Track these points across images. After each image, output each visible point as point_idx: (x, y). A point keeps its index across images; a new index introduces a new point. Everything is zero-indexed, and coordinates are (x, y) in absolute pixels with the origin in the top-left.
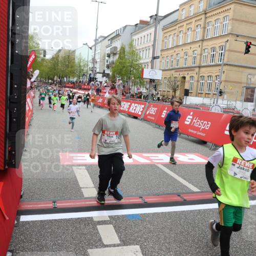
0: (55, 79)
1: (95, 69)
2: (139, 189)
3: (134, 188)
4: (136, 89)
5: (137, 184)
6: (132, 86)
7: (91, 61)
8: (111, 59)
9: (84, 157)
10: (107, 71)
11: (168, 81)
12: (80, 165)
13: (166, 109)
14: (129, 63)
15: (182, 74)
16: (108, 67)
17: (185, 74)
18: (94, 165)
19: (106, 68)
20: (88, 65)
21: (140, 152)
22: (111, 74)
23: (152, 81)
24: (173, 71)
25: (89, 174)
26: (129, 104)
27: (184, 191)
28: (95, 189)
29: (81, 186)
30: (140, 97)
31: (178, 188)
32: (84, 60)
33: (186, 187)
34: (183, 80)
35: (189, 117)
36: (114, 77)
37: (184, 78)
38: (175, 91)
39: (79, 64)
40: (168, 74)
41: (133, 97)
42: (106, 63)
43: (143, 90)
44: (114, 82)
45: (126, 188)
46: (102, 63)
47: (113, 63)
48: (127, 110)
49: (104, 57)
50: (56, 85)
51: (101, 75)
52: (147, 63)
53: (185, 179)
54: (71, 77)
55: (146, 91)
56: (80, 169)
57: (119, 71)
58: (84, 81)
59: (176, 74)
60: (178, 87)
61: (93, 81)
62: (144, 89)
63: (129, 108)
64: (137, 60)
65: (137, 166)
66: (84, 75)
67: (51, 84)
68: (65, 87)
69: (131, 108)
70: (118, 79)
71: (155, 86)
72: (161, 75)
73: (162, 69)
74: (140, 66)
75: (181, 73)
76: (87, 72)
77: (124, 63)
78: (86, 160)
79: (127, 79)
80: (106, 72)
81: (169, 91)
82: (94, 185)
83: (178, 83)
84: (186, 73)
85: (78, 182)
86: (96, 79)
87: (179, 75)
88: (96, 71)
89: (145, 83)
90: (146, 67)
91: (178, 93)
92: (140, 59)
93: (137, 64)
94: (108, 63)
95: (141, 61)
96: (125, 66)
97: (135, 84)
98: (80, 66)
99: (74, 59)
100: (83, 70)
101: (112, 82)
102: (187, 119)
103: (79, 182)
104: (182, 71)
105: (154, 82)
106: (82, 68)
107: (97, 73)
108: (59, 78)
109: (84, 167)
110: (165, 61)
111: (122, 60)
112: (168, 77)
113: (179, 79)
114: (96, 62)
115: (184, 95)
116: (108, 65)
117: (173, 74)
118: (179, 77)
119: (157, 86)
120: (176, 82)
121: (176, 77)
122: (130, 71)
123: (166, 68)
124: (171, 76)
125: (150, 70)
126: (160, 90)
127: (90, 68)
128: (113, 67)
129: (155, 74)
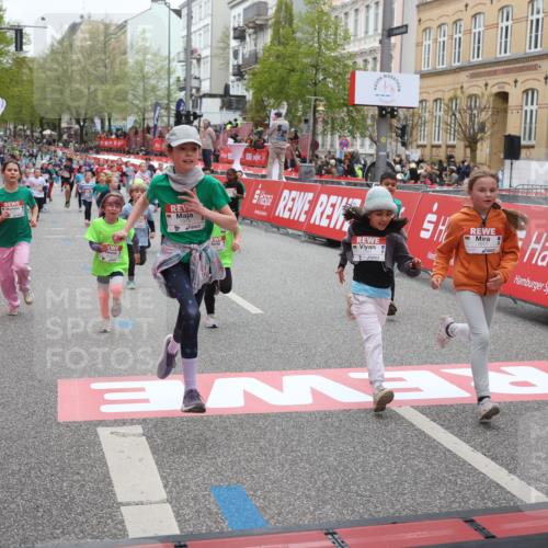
0: (64, 125)
1: (195, 83)
2: (325, 502)
3: (308, 497)
4: (337, 142)
5: (319, 483)
6: (324, 133)
7: (182, 57)
8: (249, 46)
9: (142, 390)
10: (237, 90)
11: (446, 112)
12: (123, 422)
13: (435, 207)
14: (307, 55)
15: (495, 84)
16: (239, 73)
17: (503, 82)
18: (173, 418)
19: (232, 78)
20: (169, 73)
21: (341, 366)
22: (249, 96)
23: (386, 113)
24: (463, 77)
25: (155, 451)
26: (310, 196)
27: (490, 504)
28: (169, 506)
29: (120, 499)
30: (350, 172)
31: (468, 494)
32: (155, 55)
33: (498, 486)
34: (500, 105)
36: (261, 107)
37: (503, 96)
38: (472, 143)
39: (142, 70)
40: (445, 87)
41: (329, 172)
42: (232, 62)
43: (364, 148)
44: (261, 123)
45: (281, 499)
46: (220, 62)
47: (255, 58)
48: (303, 218)
49: (225, 39)
50: (66, 145)
51: (218, 102)
52: (372, 51)
53: (494, 459)
54: (114, 116)
55: (373, 151)
56: (124, 435)
57: (275, 85)
58: (159, 124)
59: (476, 87)
60: (482, 128)
62: (367, 141)
63: (309, 213)
64: (335, 42)
65: (327, 415)
66: (157, 105)
67: (49, 143)
68: (99, 150)
69: (318, 210)
70: (273, 112)
71: (404, 129)
72: (417, 91)
73: (425, 69)
74: (350, 63)
75: (492, 81)
76: (169, 95)
77: (293, 56)
78: (146, 401)
79: (305, 113)
80: (232, 92)
81: (453, 147)
82: (169, 493)
83: (484, 116)
84: (509, 78)
85: (110, 484)
86: (196, 116)
87: (484, 88)
88: (198, 90)
89: (369, 122)
90: (370, 66)
91: (484, 150)
92: (346, 38)
93: (337, 59)
94: (241, 62)
95: (351, 48)
96: (298, 67)
97: (333, 125)
98: (144, 78)
99: (125, 53)
100: (154, 89)
101: (256, 126)
103: (115, 483)
104: (495, 73)
105: (393, 116)
106: (153, 82)
107: (205, 96)
108: (78, 122)
109: (139, 429)
110: (436, 41)
111: (285, 45)
112: (447, 96)
113: (484, 102)
114: (199, 60)
115: (506, 157)
116: (239, 66)
117: (465, 86)
118: (486, 93)
119: (408, 129)
120: (475, 112)
121: (476, 96)
122: (315, 84)
123: (440, 67)
124: (459, 92)
125: (379, 74)
126: (421, 143)
127: (178, 80)
128: (254, 74)
129: (396, 88)
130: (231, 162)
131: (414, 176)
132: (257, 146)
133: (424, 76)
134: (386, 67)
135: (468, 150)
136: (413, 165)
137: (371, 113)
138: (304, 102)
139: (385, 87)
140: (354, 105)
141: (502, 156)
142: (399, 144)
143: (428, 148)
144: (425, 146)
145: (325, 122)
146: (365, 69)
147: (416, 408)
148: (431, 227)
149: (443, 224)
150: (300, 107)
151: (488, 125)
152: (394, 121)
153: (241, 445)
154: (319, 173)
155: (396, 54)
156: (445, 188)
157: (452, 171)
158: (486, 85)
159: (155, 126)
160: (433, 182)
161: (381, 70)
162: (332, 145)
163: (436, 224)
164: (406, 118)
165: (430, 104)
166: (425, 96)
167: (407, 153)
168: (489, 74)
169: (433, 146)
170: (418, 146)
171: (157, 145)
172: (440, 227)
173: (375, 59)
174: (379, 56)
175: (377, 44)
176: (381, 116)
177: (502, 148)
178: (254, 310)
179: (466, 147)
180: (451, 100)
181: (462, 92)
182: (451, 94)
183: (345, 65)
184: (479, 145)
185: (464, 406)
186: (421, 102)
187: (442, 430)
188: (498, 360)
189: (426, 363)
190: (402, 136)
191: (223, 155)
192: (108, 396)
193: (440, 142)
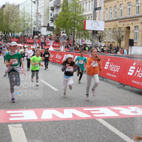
1: (39, 23)
4: (80, 41)
6: (77, 38)
8: (55, 13)
9: (22, 113)
10: (51, 25)
11: (112, 32)
12: (16, 123)
14: (72, 15)
15: (126, 24)
16: (52, 20)
18: (31, 122)
19: (50, 21)
20: (32, 19)
21: (81, 106)
22: (55, 27)
23: (95, 32)
24: (117, 22)
25: (25, 132)
30: (85, 49)
32: (28, 14)
34: (128, 30)
35: (132, 67)
36: (58, 30)
37: (129, 28)
38: (120, 41)
39: (24, 19)
40: (112, 25)
41: (78, 49)
42: (50, 17)
43: (88, 42)
44: (58, 35)
46: (46, 17)
47: (57, 16)
49: (48, 10)
51: (46, 28)
52: (91, 14)
54: (15, 32)
55: (91, 43)
56: (16, 127)
57: (62, 24)
58: (28, 35)
59: (121, 25)
60: (122, 37)
61: (37, 35)
62: (89, 40)
64: (80, 12)
65: (77, 121)
66: (28, 29)
70: (62, 32)
71: (100, 37)
72: (104, 26)
73: (106, 20)
74: (84, 18)
76: (31, 26)
77: (68, 15)
78: (23, 117)
79: (71, 32)
81: (114, 42)
83: (123, 34)
84: (130, 23)
86: (39, 32)
87: (123, 25)
88: (40, 25)
89: (90, 35)
90: (90, 19)
91: (123, 44)
92: (83, 11)
93: (81, 17)
94: (53, 17)
95: (85, 13)
96: (69, 19)
97: (79, 36)
98: (24, 21)
99: (19, 14)
100: (27, 24)
102: (130, 70)
104: (126, 21)
105: (97, 33)
106: (27, 22)
107: (42, 27)
108: (4, 34)
109: (21, 125)
110: (109, 12)
111: (65, 12)
112: (112, 28)
113: (123, 29)
114: (40, 16)
115: (129, 46)
116: (52, 18)
117: (118, 25)
118: (124, 27)
119: (101, 37)
120: (121, 32)
121: (121, 28)
122: (74, 24)
123: (110, 19)
124: (116, 27)
125: (93, 21)
126: (105, 41)
127: (34, 22)
128: (56, 21)
129: (98, 25)
130: (49, 46)
131: (103, 51)
132: (57, 41)
133: (106, 22)
134: (95, 19)
135: (119, 43)
136: (102, 48)
137: (90, 32)
138: (71, 29)
139: (94, 25)
140: (85, 30)
141: (128, 45)
142: (99, 41)
143: (107, 42)
144: (106, 42)
145: (77, 35)
146: (89, 19)
147: (103, 119)
148: (108, 66)
149: (111, 65)
150: (70, 30)
151: (124, 36)
152: (97, 35)
153: (51, 130)
154: (75, 49)
155: (98, 15)
156: (112, 54)
157: (114, 49)
158: (124, 25)
159: (27, 35)
160: (108, 52)
161: (94, 20)
162: (79, 41)
163: (109, 65)
164: (100, 34)
165: (107, 30)
166: (106, 28)
167: (101, 44)
168: (125, 21)
169: (108, 42)
170: (104, 42)
171: (28, 41)
172: (110, 66)
173: (92, 17)
174: (93, 16)
175: (92, 12)
176: (93, 33)
177: (128, 43)
178: (56, 90)
179: (118, 42)
180: (114, 29)
181: (117, 27)
182: (114, 27)
183: (83, 18)
184: (122, 42)
185: (117, 119)
186: (105, 29)
187: (111, 126)
188: (127, 105)
189: (106, 106)
190: (99, 39)
191: (47, 44)
192: (12, 115)
193: (110, 41)
